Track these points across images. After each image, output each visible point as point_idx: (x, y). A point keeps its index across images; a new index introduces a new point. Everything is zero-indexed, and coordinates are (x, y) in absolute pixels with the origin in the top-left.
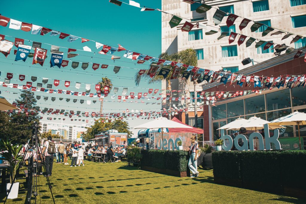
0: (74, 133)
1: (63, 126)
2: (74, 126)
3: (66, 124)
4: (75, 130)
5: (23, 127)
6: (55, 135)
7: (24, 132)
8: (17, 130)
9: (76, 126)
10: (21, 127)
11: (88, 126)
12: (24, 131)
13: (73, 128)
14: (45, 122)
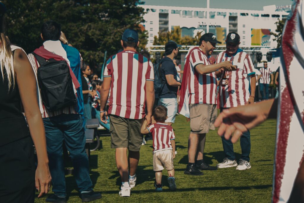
0: (244, 32)
1: (213, 17)
2: (243, 14)
3: (221, 10)
4: (244, 26)
5: (86, 12)
6: (190, 38)
7: (90, 26)
8: (70, 24)
9: (247, 14)
10: (80, 13)
11: (281, 13)
12: (92, 25)
13: (240, 20)
14: (163, 8)
